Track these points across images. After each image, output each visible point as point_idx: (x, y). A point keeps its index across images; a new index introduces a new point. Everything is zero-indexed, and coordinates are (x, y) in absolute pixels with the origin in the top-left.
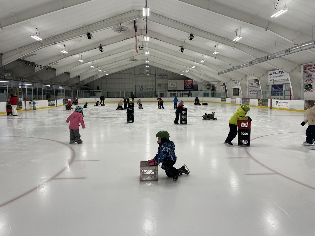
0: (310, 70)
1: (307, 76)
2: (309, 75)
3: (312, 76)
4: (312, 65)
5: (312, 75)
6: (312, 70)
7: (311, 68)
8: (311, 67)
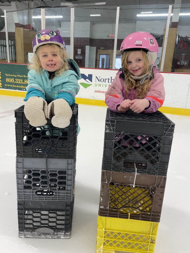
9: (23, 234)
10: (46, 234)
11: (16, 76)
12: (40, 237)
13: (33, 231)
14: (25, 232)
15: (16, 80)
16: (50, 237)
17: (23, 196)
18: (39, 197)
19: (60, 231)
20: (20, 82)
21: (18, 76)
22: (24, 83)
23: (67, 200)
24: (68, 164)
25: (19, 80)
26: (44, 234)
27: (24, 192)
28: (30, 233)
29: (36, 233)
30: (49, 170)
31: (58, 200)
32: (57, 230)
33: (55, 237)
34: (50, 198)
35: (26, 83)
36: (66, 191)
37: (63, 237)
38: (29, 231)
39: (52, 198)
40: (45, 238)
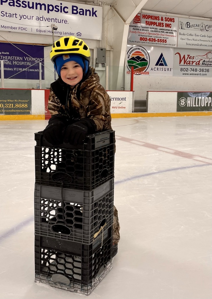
0: (150, 26)
1: (141, 39)
2: (148, 38)
3: (155, 40)
4: (156, 18)
5: (157, 39)
6: (155, 27)
7: (155, 24)
8: (153, 21)
9: (39, 278)
10: (62, 284)
11: (6, 101)
12: (55, 286)
13: (49, 276)
14: (41, 276)
15: (6, 104)
16: (66, 289)
17: (40, 230)
18: (55, 234)
19: (77, 283)
20: (10, 106)
21: (8, 101)
22: (15, 107)
23: (84, 242)
24: (84, 196)
25: (9, 105)
26: (60, 283)
27: (41, 226)
28: (46, 279)
29: (52, 280)
30: (65, 202)
31: (75, 240)
32: (73, 280)
33: (71, 290)
34: (66, 236)
35: (17, 107)
36: (83, 231)
37: (80, 292)
38: (45, 276)
39: (68, 237)
40: (61, 289)
